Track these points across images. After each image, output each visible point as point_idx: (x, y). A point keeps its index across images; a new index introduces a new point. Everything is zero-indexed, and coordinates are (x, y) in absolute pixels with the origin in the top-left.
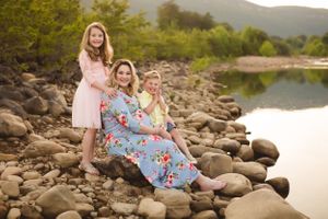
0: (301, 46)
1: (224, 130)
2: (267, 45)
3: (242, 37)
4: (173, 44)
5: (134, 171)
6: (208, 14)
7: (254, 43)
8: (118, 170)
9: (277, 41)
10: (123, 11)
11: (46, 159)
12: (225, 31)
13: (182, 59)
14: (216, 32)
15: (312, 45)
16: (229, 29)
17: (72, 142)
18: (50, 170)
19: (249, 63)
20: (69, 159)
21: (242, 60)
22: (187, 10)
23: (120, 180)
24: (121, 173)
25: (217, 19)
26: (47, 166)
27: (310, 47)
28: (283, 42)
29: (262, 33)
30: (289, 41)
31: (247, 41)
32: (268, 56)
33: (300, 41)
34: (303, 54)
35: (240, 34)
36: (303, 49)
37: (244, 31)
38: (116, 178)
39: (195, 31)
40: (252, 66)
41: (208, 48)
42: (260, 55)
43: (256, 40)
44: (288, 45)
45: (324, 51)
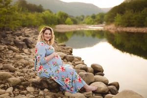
0: (82, 20)
1: (73, 60)
2: (68, 20)
3: (57, 16)
4: (28, 19)
5: (54, 84)
6: (40, 5)
7: (63, 19)
8: (45, 85)
9: (72, 18)
10: (9, 3)
11: (4, 82)
12: (49, 13)
13: (33, 26)
14: (45, 14)
15: (87, 19)
16: (51, 12)
17: (10, 71)
18: (8, 87)
19: (62, 28)
20: (16, 81)
21: (58, 26)
22: (31, 3)
23: (46, 90)
24: (46, 86)
25: (44, 8)
26: (6, 85)
27: (86, 20)
28: (74, 18)
29: (66, 14)
30: (77, 18)
31: (59, 18)
32: (69, 24)
33: (82, 17)
34: (84, 23)
35: (56, 14)
36: (83, 21)
37: (57, 13)
38: (44, 89)
39: (36, 13)
40: (62, 29)
41: (43, 21)
42: (66, 24)
43: (63, 18)
44: (77, 20)
45: (92, 22)
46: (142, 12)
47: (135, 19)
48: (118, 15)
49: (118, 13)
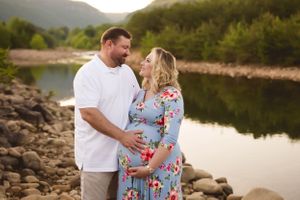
0: (64, 38)
2: (37, 38)
7: (22, 36)
15: (76, 37)
27: (75, 39)
30: (52, 33)
31: (15, 33)
32: (39, 49)
33: (62, 32)
34: (69, 44)
36: (67, 41)
40: (26, 60)
43: (24, 33)
44: (52, 37)
45: (89, 44)
46: (198, 30)
47: (185, 44)
48: (148, 33)
49: (150, 29)
